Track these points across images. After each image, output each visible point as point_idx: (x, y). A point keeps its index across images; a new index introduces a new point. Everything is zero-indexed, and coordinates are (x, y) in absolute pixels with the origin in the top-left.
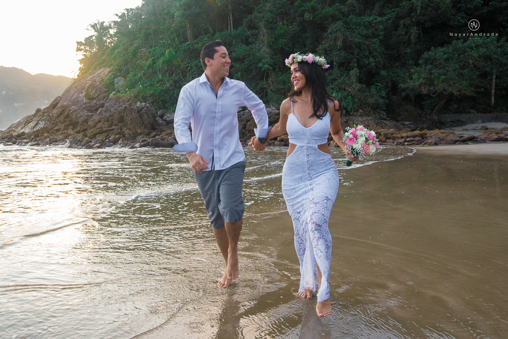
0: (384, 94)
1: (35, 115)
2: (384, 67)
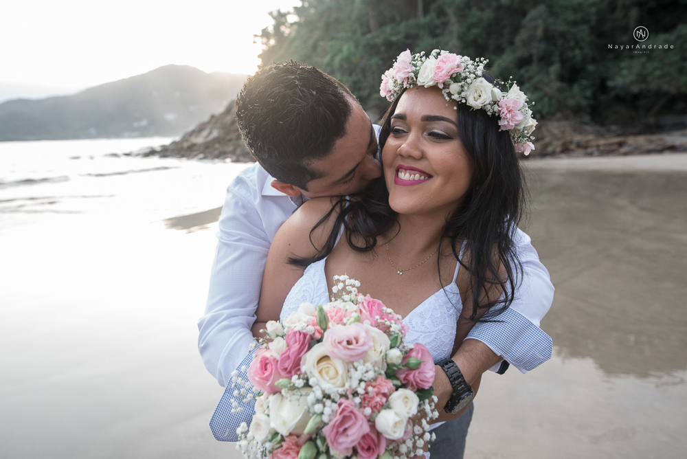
0: (589, 93)
1: (208, 123)
2: (594, 61)
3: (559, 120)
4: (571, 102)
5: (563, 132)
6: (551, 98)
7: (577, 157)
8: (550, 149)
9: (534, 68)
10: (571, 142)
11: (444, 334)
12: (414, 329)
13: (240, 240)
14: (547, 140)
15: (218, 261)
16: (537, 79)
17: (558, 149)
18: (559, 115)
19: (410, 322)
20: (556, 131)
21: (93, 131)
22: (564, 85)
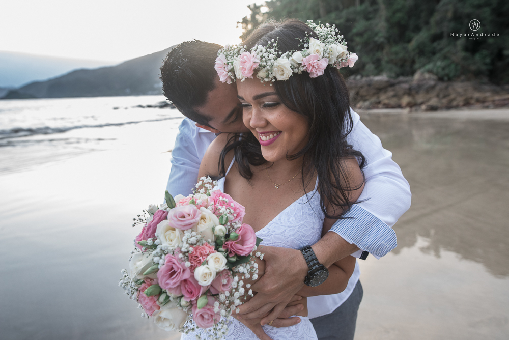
0: (488, 60)
3: (462, 81)
4: (473, 68)
5: (466, 90)
6: (457, 65)
7: (476, 109)
8: (454, 103)
9: (444, 42)
10: (471, 98)
11: (305, 228)
12: (282, 225)
13: (183, 164)
14: (452, 96)
15: (171, 177)
16: (446, 50)
17: (461, 104)
18: (463, 77)
19: (279, 220)
20: (460, 90)
21: (128, 91)
22: (468, 54)
